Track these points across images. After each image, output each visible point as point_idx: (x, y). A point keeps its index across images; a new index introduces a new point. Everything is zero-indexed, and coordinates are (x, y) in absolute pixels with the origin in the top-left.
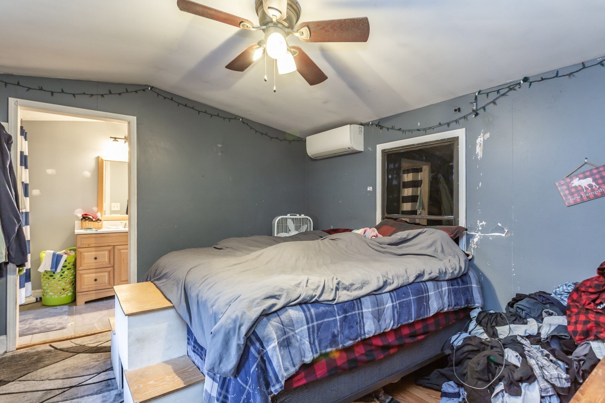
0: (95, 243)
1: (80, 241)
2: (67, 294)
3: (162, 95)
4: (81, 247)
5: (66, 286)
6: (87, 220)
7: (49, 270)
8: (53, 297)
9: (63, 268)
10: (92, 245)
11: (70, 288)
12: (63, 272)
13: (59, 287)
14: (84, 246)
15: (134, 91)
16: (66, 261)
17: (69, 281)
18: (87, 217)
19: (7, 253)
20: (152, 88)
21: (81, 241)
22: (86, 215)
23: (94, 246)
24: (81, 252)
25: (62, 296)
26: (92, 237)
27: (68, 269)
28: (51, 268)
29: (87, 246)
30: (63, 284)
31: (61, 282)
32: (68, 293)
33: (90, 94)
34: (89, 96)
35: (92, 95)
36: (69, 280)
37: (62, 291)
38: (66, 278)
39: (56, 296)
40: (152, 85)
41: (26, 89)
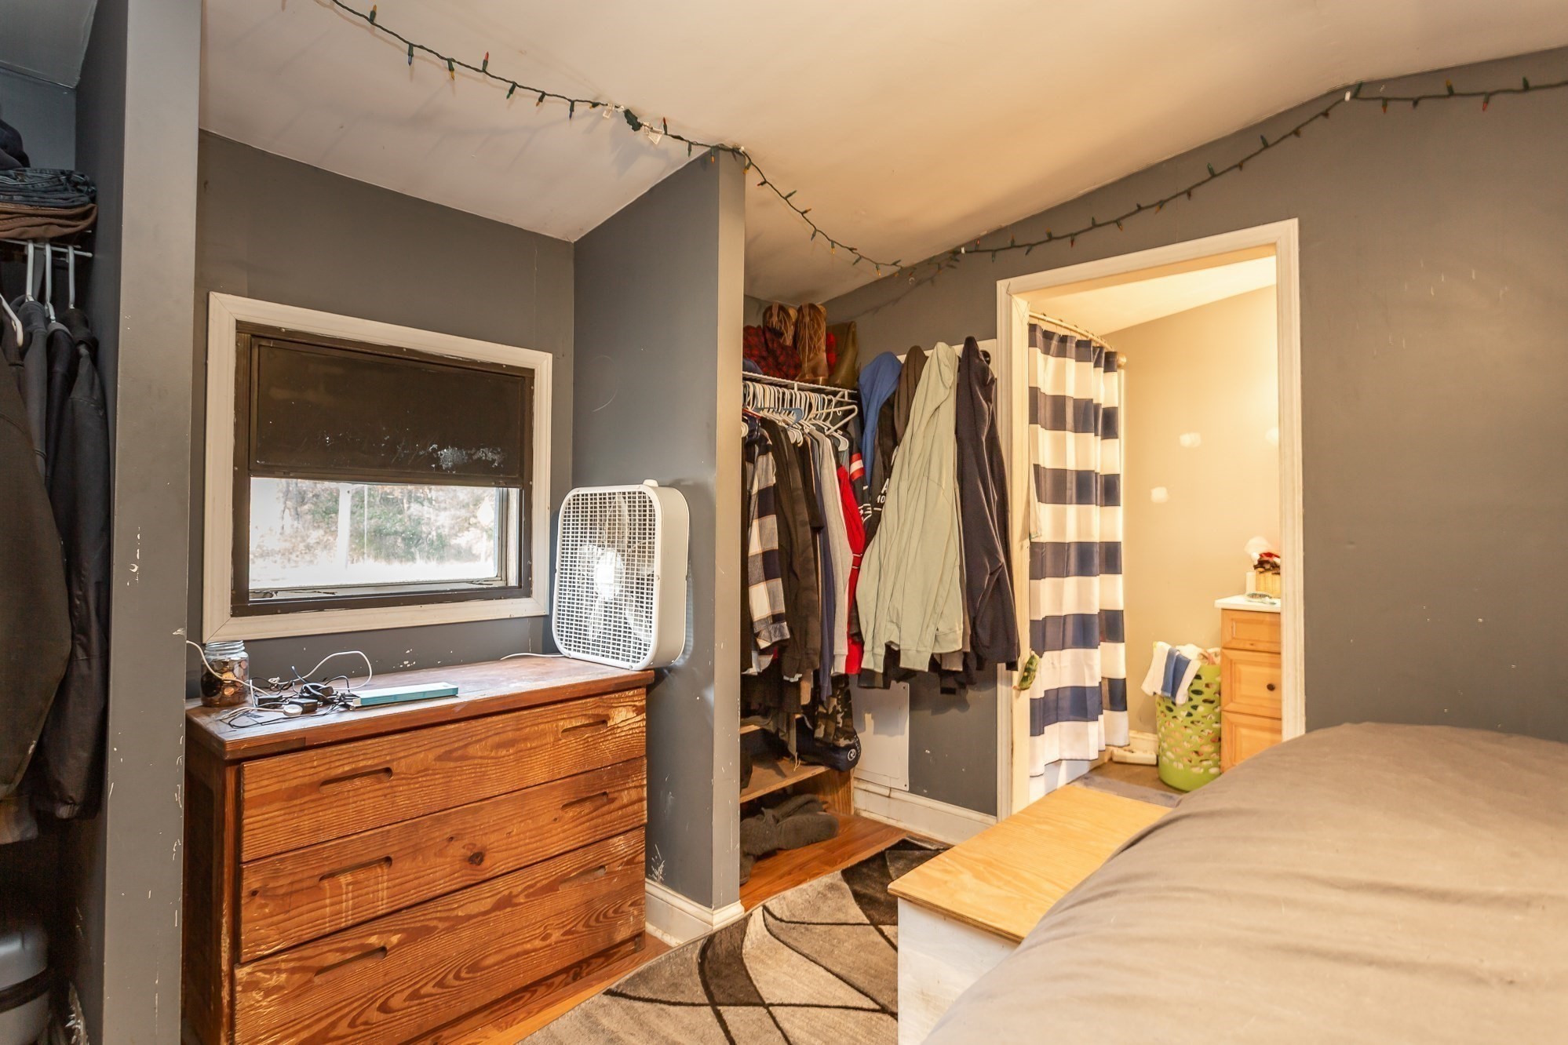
0: (1268, 642)
1: (1230, 630)
2: (1207, 769)
3: (1399, 96)
4: (1231, 646)
5: (1201, 746)
6: (1269, 570)
7: (1159, 692)
8: (1175, 764)
9: (1194, 696)
10: (1261, 647)
11: (1214, 754)
12: (1195, 707)
13: (1185, 744)
14: (1241, 646)
15: (1290, 134)
16: (1198, 677)
17: (1211, 736)
18: (1267, 562)
19: (969, 631)
20: (1358, 89)
21: (1232, 627)
22: (1270, 555)
23: (1266, 649)
24: (1231, 661)
25: (1195, 770)
26: (1261, 622)
27: (1205, 701)
28: (1164, 689)
29: (1248, 647)
30: (1196, 738)
31: (1189, 731)
32: (1210, 767)
33: (1158, 203)
34: (1155, 209)
35: (1161, 204)
36: (1211, 732)
37: (1194, 756)
38: (1203, 723)
39: (1181, 766)
40: (1352, 80)
41: (1026, 249)
